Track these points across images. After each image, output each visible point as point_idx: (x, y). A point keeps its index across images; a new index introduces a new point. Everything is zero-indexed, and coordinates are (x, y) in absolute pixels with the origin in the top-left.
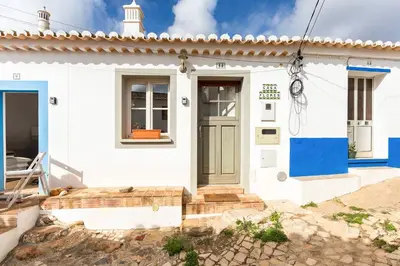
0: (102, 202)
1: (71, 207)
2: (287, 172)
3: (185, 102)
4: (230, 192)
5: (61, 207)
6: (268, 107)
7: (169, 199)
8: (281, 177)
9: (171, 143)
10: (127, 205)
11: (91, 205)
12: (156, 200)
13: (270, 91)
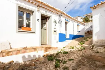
0: (21, 52)
1: (8, 55)
2: (58, 41)
3: (38, 20)
4: (48, 47)
5: (3, 56)
6: (55, 25)
7: (41, 49)
8: (57, 42)
9: (34, 32)
10: (29, 52)
11: (17, 54)
12: (37, 49)
13: (55, 22)
